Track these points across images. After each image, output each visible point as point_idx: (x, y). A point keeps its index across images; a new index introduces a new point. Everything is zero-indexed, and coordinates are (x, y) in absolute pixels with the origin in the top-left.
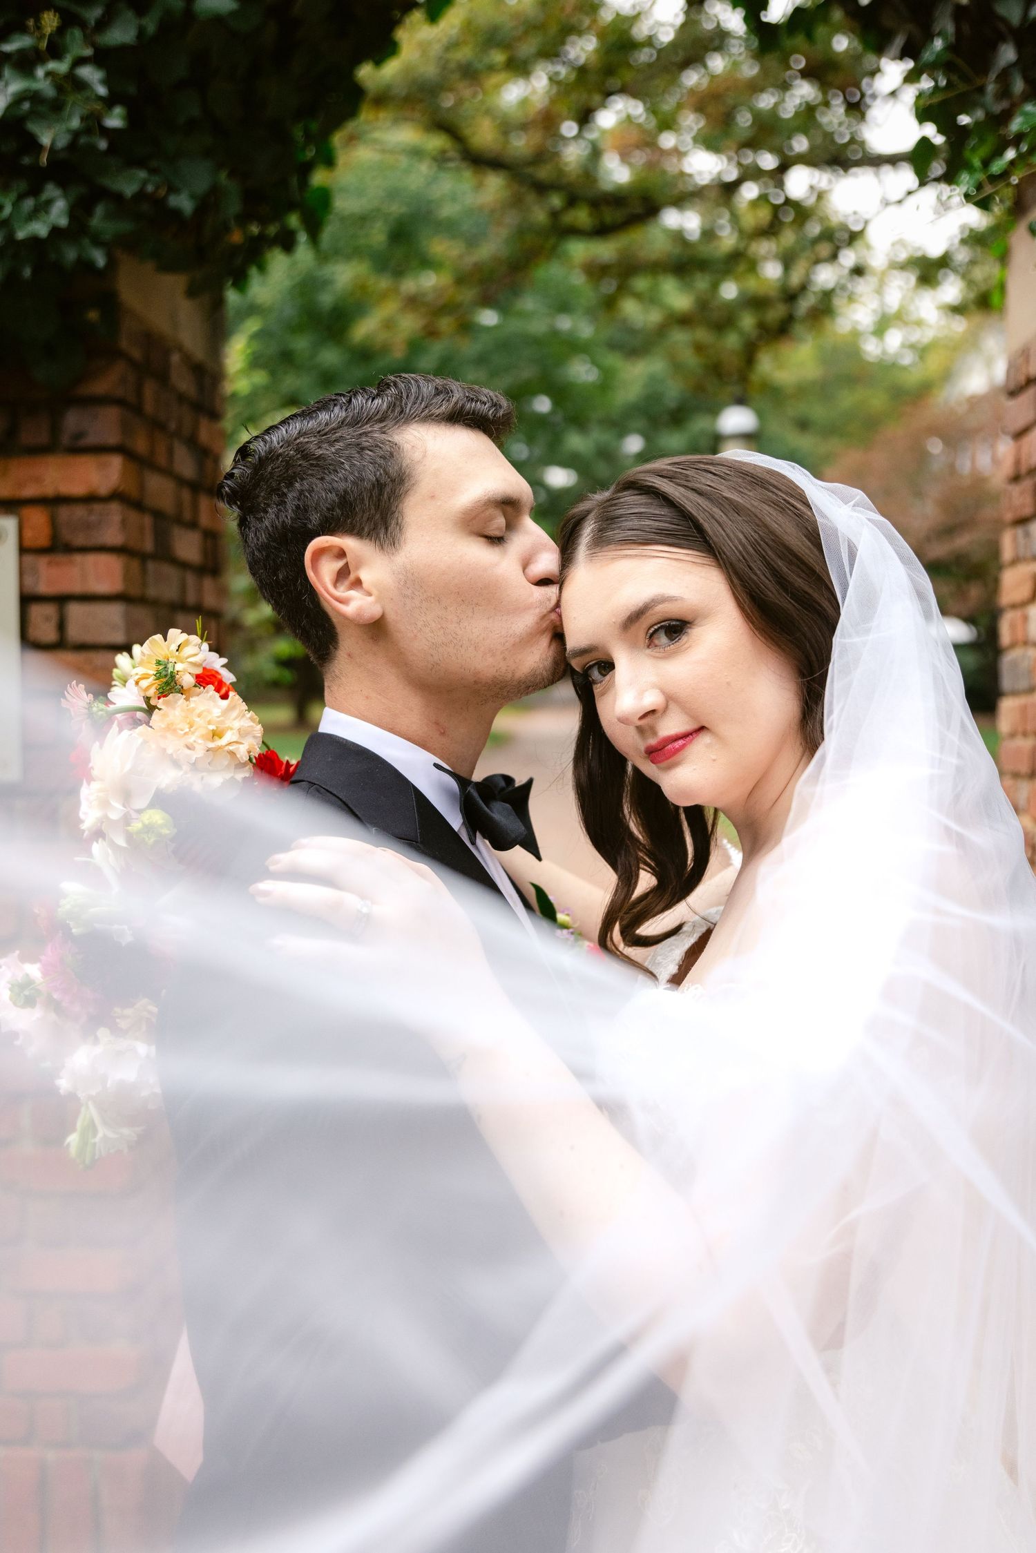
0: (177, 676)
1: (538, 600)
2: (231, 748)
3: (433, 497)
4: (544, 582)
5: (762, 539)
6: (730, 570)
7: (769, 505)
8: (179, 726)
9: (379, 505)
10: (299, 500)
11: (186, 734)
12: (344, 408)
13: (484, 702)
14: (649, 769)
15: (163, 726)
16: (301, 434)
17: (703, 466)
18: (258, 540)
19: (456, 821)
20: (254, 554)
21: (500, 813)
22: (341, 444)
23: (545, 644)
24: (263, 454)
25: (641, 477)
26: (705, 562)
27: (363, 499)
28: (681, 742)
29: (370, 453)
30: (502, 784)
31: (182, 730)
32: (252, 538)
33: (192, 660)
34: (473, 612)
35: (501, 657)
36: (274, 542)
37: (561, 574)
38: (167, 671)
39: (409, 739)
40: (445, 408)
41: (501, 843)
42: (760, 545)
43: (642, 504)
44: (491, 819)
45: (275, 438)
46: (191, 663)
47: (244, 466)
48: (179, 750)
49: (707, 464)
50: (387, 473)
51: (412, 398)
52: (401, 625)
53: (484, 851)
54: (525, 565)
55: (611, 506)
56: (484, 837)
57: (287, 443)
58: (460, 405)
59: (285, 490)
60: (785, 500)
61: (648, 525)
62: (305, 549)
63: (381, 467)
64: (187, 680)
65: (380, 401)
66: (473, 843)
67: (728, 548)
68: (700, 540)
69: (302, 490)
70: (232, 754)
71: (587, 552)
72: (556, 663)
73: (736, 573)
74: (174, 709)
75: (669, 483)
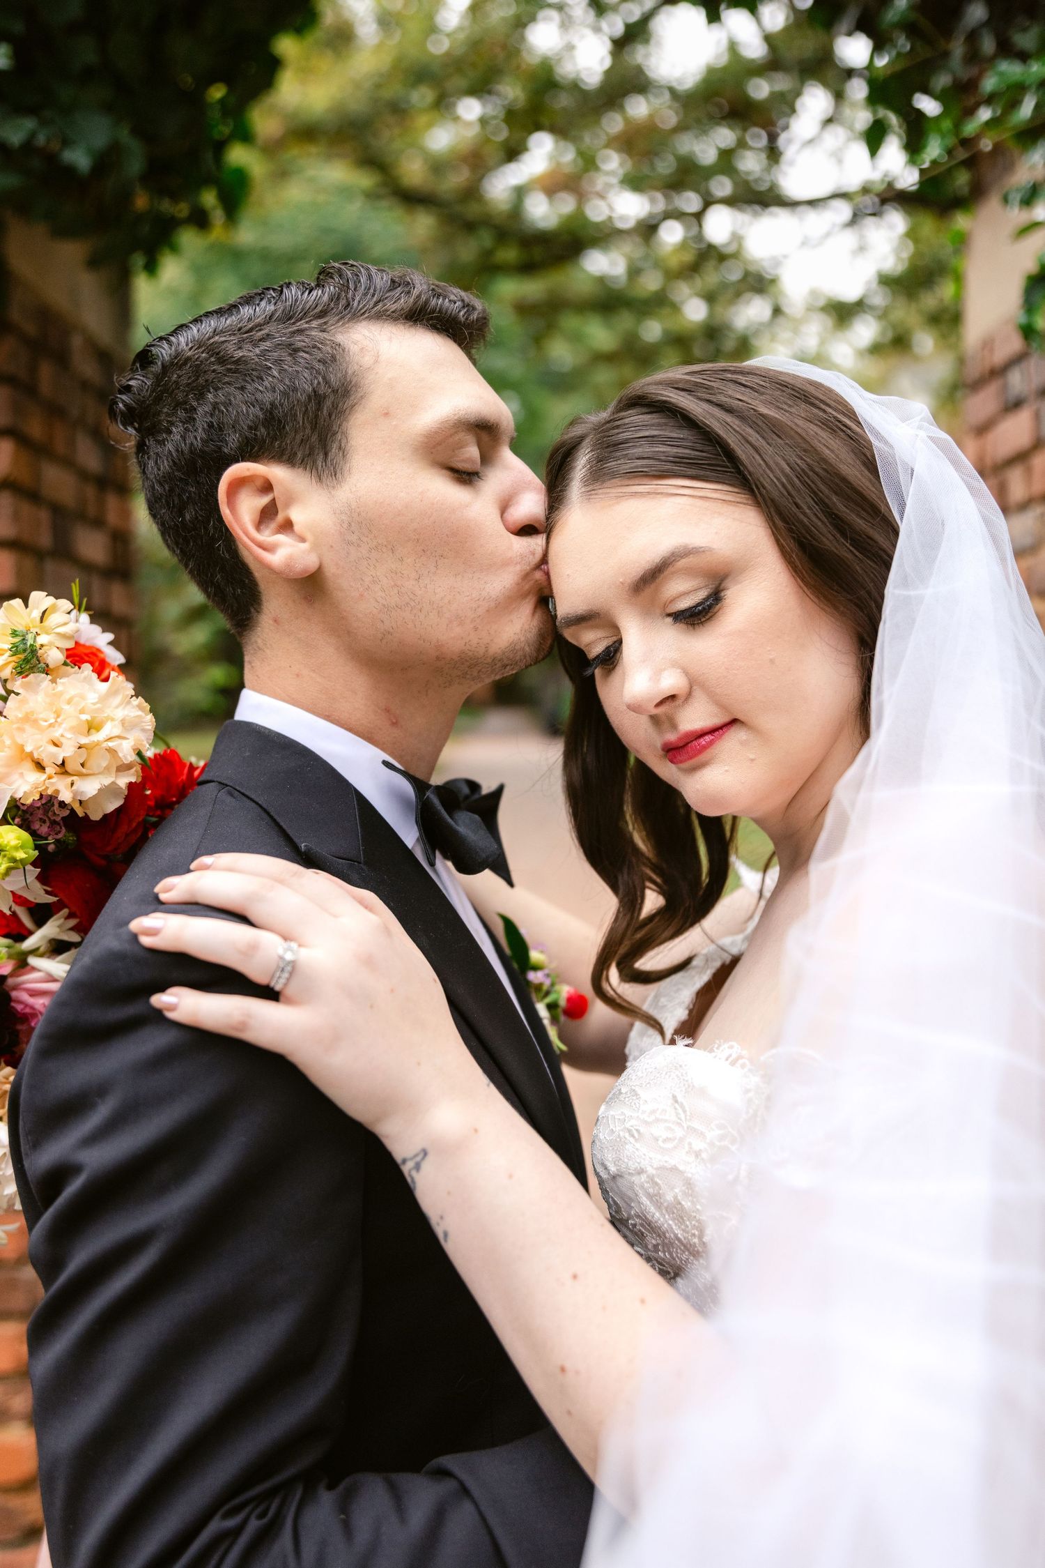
0: (40, 652)
1: (518, 554)
2: (111, 744)
3: (386, 414)
4: (527, 530)
5: (812, 470)
6: (772, 510)
7: (816, 425)
8: (41, 716)
9: (316, 424)
10: (212, 415)
11: (51, 725)
12: (273, 302)
13: (447, 684)
14: (666, 771)
15: (20, 716)
16: (215, 333)
17: (729, 376)
18: (159, 470)
19: (409, 836)
20: (153, 488)
21: (465, 825)
22: (268, 344)
23: (528, 611)
24: (167, 358)
25: (652, 389)
26: (738, 500)
27: (295, 415)
28: (708, 738)
29: (305, 355)
30: (466, 790)
31: (46, 721)
32: (152, 467)
33: (61, 630)
34: (436, 567)
35: (472, 626)
36: (179, 471)
37: (547, 519)
38: (25, 644)
39: (350, 730)
40: (405, 302)
41: (467, 865)
42: (808, 477)
43: (653, 425)
44: (456, 833)
45: (182, 340)
46: (59, 634)
47: (144, 376)
48: (41, 746)
49: (734, 372)
50: (327, 382)
51: (362, 290)
52: (343, 581)
53: (446, 875)
54: (504, 508)
55: (613, 428)
56: (446, 857)
57: (199, 344)
58: (424, 298)
59: (195, 404)
60: (835, 417)
61: (664, 452)
62: (218, 480)
63: (320, 374)
64: (54, 656)
65: (320, 292)
66: (432, 864)
67: (768, 480)
68: (733, 470)
69: (217, 403)
70: (112, 751)
71: (583, 490)
72: (542, 636)
73: (780, 513)
74: (36, 693)
75: (688, 397)
